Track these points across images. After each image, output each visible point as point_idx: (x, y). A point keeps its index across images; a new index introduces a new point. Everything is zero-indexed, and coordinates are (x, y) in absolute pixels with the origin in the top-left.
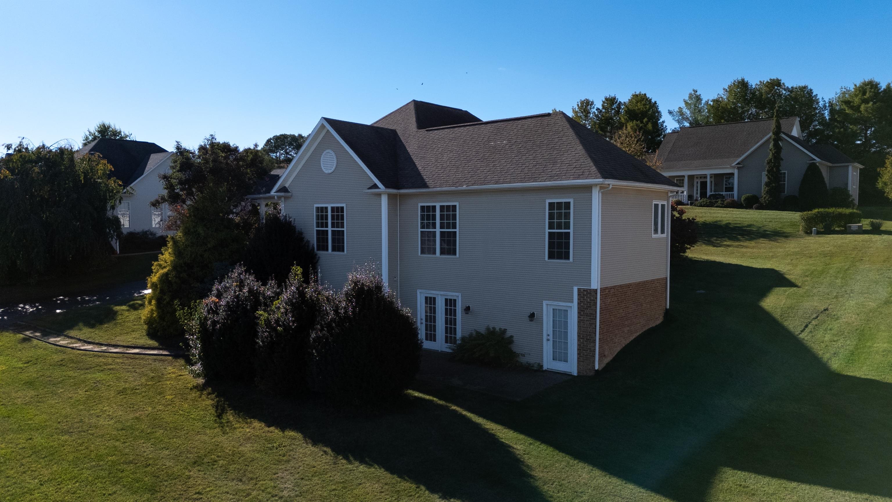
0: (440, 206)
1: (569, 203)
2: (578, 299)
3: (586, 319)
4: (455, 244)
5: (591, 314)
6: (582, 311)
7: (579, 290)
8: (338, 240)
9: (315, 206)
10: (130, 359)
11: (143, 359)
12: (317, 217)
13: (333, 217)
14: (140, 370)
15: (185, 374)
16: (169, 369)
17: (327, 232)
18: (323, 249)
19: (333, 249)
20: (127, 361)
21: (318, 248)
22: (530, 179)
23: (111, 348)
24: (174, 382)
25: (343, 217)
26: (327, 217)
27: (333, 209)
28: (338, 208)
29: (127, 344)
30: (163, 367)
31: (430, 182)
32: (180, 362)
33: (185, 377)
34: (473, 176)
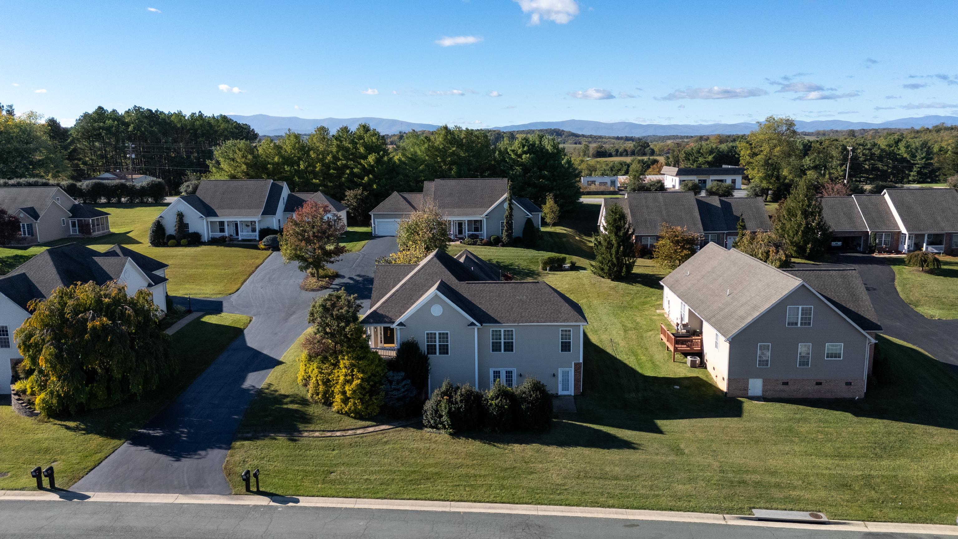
0: (504, 331)
1: (570, 330)
2: (574, 367)
3: (577, 374)
4: (513, 347)
5: (579, 371)
6: (576, 371)
7: (575, 363)
8: (444, 349)
9: (426, 332)
10: (383, 434)
11: (389, 432)
12: (428, 338)
13: (440, 338)
14: (403, 438)
15: (429, 434)
16: (415, 433)
17: (435, 345)
18: (432, 353)
19: (440, 353)
20: (384, 435)
21: (428, 353)
22: (554, 321)
23: (354, 431)
24: (437, 438)
25: (447, 338)
26: (435, 338)
27: (440, 334)
28: (443, 334)
29: (358, 427)
30: (410, 434)
31: (498, 320)
32: (412, 429)
33: (433, 435)
34: (521, 317)
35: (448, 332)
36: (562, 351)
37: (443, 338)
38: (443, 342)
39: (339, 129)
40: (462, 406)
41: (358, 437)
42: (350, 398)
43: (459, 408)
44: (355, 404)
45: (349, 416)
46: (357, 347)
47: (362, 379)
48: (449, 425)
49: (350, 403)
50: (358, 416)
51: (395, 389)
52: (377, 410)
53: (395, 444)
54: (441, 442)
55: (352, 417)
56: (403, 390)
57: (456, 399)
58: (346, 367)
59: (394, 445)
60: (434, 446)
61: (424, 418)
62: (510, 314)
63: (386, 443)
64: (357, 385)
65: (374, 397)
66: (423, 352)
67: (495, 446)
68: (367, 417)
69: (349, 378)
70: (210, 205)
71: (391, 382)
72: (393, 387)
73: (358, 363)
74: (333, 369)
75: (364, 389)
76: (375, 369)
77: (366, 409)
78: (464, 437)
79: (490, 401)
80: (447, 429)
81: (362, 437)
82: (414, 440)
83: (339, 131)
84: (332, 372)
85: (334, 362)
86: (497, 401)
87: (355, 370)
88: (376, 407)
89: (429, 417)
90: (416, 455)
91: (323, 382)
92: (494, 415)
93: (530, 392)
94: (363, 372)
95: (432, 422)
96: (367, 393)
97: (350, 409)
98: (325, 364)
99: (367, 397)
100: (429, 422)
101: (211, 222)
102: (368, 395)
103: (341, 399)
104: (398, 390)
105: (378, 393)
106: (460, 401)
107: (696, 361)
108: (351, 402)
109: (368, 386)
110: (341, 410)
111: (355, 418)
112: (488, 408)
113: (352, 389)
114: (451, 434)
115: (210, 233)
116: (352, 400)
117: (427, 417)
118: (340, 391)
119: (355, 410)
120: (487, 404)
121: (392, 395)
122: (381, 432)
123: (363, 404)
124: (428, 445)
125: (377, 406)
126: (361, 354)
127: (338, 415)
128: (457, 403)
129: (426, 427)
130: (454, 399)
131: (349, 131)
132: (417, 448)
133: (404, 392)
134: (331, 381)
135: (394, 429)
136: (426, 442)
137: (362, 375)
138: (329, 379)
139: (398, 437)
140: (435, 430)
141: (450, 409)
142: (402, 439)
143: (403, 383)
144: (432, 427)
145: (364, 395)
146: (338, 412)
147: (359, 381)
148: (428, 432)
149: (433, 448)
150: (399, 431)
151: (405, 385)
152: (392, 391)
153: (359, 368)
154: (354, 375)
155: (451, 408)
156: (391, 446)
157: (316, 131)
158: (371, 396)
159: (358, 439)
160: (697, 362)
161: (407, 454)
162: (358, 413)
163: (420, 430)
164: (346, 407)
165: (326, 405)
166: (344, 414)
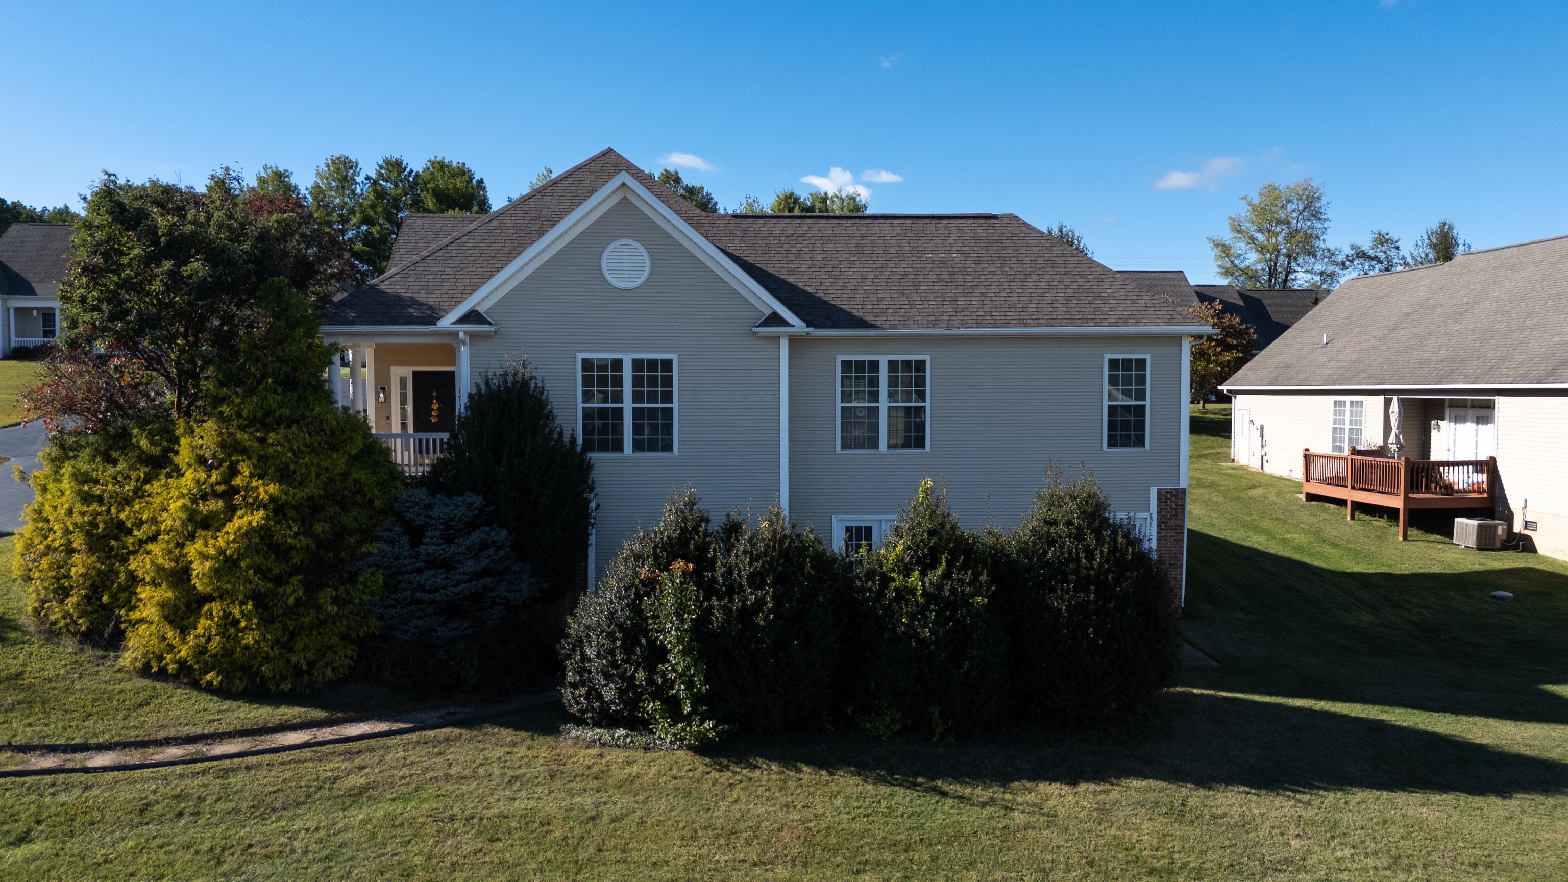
0: (889, 361)
1: (1144, 361)
2: (1158, 506)
3: (1169, 535)
4: (923, 429)
5: (1177, 526)
6: (1163, 522)
7: (1159, 492)
8: (654, 428)
9: (580, 356)
10: (350, 755)
11: (388, 748)
12: (587, 381)
13: (637, 382)
14: (454, 771)
15: (594, 751)
16: (522, 751)
17: (619, 413)
18: (603, 447)
19: (638, 446)
20: (358, 761)
21: (588, 446)
22: (1085, 322)
23: (191, 749)
24: (635, 769)
25: (668, 381)
26: (618, 382)
27: (637, 365)
28: (652, 364)
29: (223, 728)
30: (499, 752)
31: (869, 318)
32: (507, 734)
33: (615, 756)
34: (957, 310)
35: (674, 357)
36: (1112, 443)
37: (653, 381)
38: (653, 398)
39: (381, 162)
40: (761, 602)
41: (204, 772)
42: (209, 598)
43: (747, 614)
44: (228, 621)
45: (195, 685)
46: (264, 376)
47: (277, 508)
48: (697, 700)
49: (203, 623)
50: (238, 685)
51: (433, 563)
52: (344, 657)
53: (405, 798)
54: (655, 785)
55: (209, 689)
56: (471, 566)
57: (730, 572)
58: (201, 461)
59: (399, 807)
60: (621, 802)
61: (570, 677)
62: (912, 304)
63: (357, 795)
64: (249, 533)
65: (330, 592)
66: (567, 439)
67: (945, 794)
68: (286, 687)
69: (214, 505)
70: (23, 274)
71: (416, 535)
72: (422, 549)
73: (262, 441)
74: (148, 480)
75: (282, 552)
76: (345, 475)
77: (287, 647)
78: (772, 759)
79: (898, 580)
80: (688, 719)
81: (226, 772)
82: (516, 778)
83: (381, 167)
84: (139, 493)
85: (156, 451)
86: (934, 575)
87: (245, 469)
88: (335, 640)
89: (595, 665)
90: (520, 851)
91: (89, 534)
92: (922, 642)
93: (1079, 537)
94: (284, 476)
95: (609, 694)
96: (296, 571)
97: (201, 651)
98: (115, 462)
99: (293, 591)
100: (594, 694)
101: (17, 310)
102: (295, 580)
103: (162, 605)
104: (448, 566)
105: (353, 578)
106: (752, 577)
107: (1495, 527)
108: (210, 616)
109: (304, 541)
110: (160, 658)
111: (223, 692)
112: (888, 609)
113: (222, 552)
114: (703, 748)
115: (14, 339)
116: (216, 608)
117: (582, 671)
118: (159, 569)
119: (227, 652)
120: (881, 594)
121: (421, 588)
122: (341, 747)
123: (266, 621)
124: (588, 801)
125: (344, 637)
126: (282, 405)
127: (147, 682)
128: (732, 589)
129: (580, 722)
130: (720, 570)
131: (405, 170)
132: (527, 818)
133: (478, 575)
134: (129, 532)
135: (414, 737)
136: (577, 785)
137: (273, 489)
138: (121, 523)
139: (426, 770)
140: (621, 732)
141: (704, 618)
142: (448, 778)
143: (475, 537)
144: (608, 720)
145: (279, 581)
146: (145, 671)
147: (257, 517)
148: (591, 744)
149: (617, 810)
150: (436, 742)
151: (483, 546)
152: (419, 571)
153: (263, 459)
154: (236, 490)
155: (709, 611)
156: (380, 811)
157: (328, 166)
158: (311, 587)
159: (201, 780)
160: (1500, 532)
161: (467, 849)
162: (244, 669)
163: (550, 739)
164: (184, 641)
165: (95, 645)
166: (175, 678)
